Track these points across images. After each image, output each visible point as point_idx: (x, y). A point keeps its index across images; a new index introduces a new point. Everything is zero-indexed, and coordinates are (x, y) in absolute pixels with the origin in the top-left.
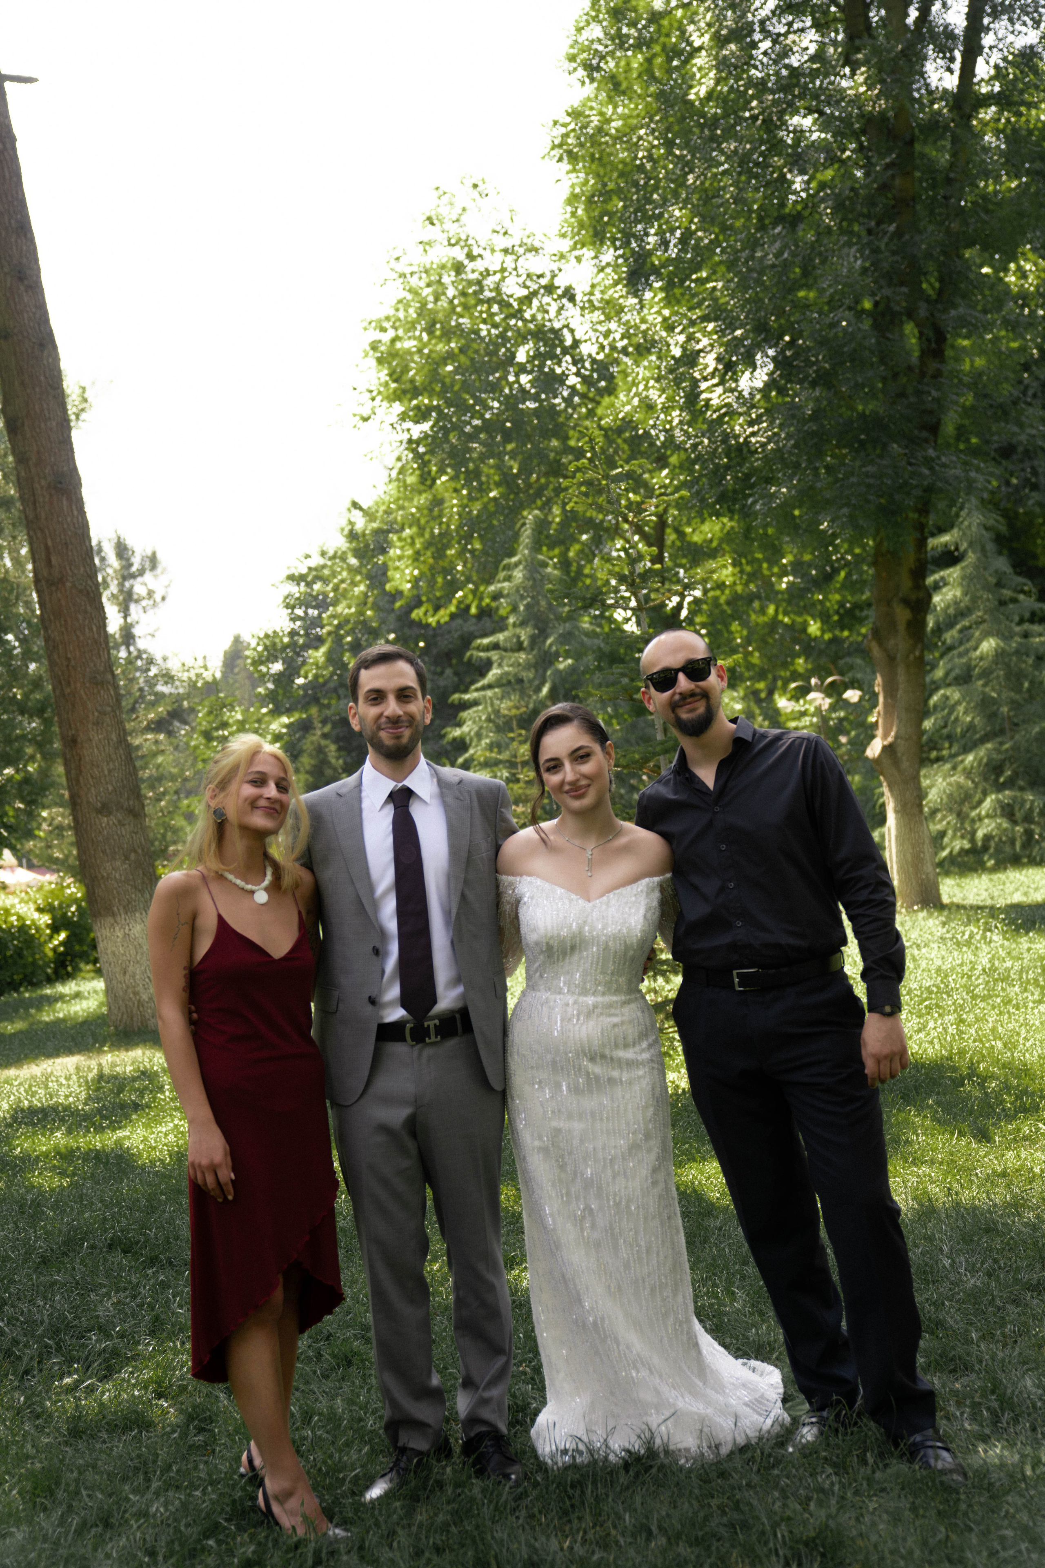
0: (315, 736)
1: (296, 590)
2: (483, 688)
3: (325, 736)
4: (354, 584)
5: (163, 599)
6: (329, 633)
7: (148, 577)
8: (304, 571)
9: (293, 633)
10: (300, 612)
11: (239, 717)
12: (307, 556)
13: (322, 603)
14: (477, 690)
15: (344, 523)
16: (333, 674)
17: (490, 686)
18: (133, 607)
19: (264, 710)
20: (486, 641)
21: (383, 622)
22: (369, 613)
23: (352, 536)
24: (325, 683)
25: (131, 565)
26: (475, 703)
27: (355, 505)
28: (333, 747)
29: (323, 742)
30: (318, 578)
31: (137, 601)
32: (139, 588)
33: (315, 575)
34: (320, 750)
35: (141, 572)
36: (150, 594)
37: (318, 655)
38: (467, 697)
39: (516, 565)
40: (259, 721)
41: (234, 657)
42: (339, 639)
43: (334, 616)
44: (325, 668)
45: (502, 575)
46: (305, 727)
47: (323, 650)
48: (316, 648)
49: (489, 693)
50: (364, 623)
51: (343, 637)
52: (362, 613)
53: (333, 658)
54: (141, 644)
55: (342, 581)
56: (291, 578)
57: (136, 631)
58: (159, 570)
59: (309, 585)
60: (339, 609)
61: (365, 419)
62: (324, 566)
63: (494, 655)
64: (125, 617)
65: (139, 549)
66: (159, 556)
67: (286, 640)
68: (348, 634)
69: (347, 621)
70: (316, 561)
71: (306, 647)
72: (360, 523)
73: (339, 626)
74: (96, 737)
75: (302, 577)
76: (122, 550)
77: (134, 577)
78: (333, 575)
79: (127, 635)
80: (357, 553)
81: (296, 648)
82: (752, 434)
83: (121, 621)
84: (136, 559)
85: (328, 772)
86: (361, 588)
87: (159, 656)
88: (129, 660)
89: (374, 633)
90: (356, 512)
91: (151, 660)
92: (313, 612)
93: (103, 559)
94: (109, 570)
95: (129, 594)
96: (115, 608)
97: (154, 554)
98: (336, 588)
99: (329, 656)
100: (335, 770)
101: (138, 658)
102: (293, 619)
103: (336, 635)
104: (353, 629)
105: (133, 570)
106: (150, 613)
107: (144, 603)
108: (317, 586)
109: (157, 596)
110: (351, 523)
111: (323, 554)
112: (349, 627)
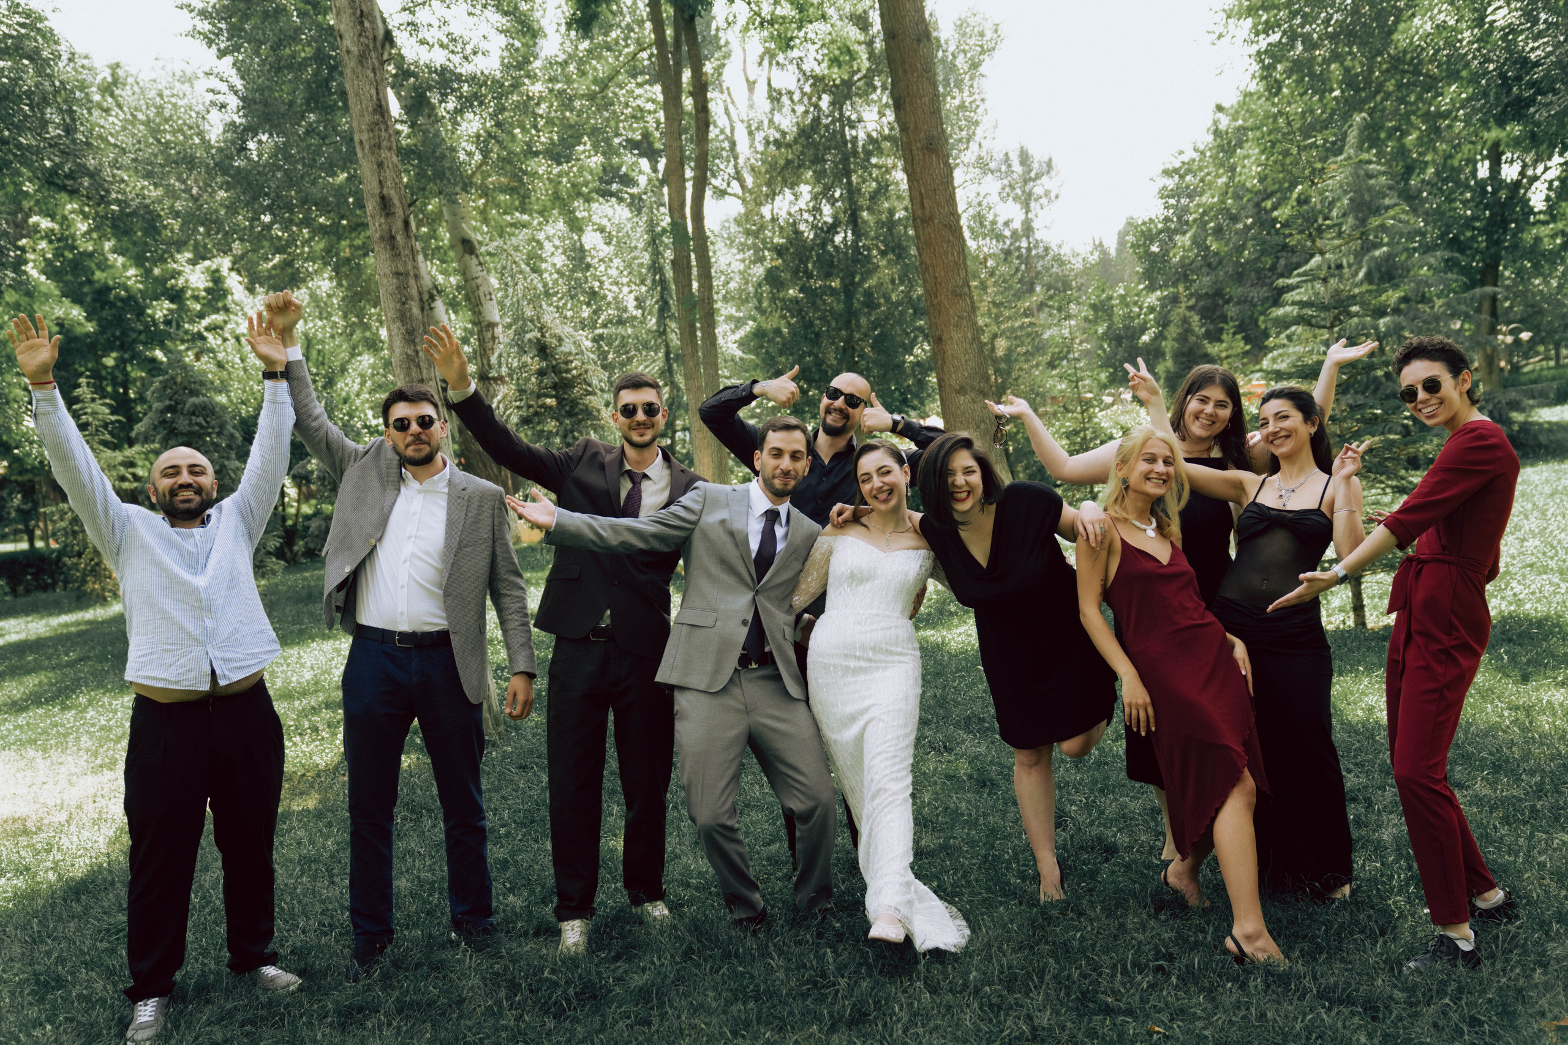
0: (1181, 310)
1: (1171, 183)
2: (1304, 274)
3: (1190, 308)
4: (1218, 176)
5: (1057, 196)
6: (1195, 220)
7: (1045, 179)
8: (1178, 165)
9: (1167, 220)
10: (1172, 201)
11: (1122, 292)
12: (1181, 153)
13: (1191, 194)
14: (1299, 275)
15: (1210, 123)
16: (1197, 255)
18: (1033, 204)
19: (1141, 287)
21: (1241, 208)
22: (1229, 201)
23: (1217, 133)
24: (1193, 262)
25: (1031, 171)
27: (1220, 108)
28: (1197, 318)
29: (1188, 314)
30: (1189, 171)
31: (1036, 200)
32: (1038, 190)
33: (1187, 169)
34: (1185, 320)
35: (1038, 176)
36: (1047, 193)
37: (1184, 240)
38: (1290, 281)
40: (1138, 295)
42: (1203, 225)
43: (1198, 206)
44: (1190, 250)
46: (1175, 300)
47: (1188, 235)
48: (1184, 233)
50: (1225, 210)
51: (1207, 223)
52: (1223, 202)
53: (1198, 242)
54: (1038, 235)
55: (1208, 174)
56: (1167, 173)
57: (1035, 224)
58: (1053, 173)
59: (1182, 177)
60: (1204, 199)
62: (1194, 160)
64: (1026, 214)
65: (1038, 156)
66: (1054, 163)
67: (1160, 226)
68: (1211, 220)
69: (1211, 209)
70: (1190, 155)
71: (1176, 231)
72: (1224, 122)
73: (1205, 213)
74: (956, 335)
75: (1176, 171)
76: (1025, 158)
77: (1034, 180)
78: (1201, 169)
79: (1028, 228)
80: (1221, 148)
81: (1169, 233)
82: (1533, 49)
83: (1023, 217)
84: (1035, 165)
85: (1192, 339)
86: (1224, 179)
87: (1053, 246)
88: (1029, 249)
89: (1235, 219)
90: (1220, 115)
91: (1047, 249)
92: (1184, 201)
93: (1009, 166)
94: (1015, 176)
95: (1030, 194)
96: (1018, 206)
97: (1050, 160)
98: (1202, 180)
99: (1195, 241)
100: (1198, 337)
101: (1036, 247)
102: (1167, 208)
103: (1201, 223)
104: (1216, 217)
105: (1033, 175)
106: (1046, 209)
107: (1042, 201)
108: (1188, 178)
109: (1053, 195)
110: (1215, 123)
111: (1195, 149)
112: (1212, 214)
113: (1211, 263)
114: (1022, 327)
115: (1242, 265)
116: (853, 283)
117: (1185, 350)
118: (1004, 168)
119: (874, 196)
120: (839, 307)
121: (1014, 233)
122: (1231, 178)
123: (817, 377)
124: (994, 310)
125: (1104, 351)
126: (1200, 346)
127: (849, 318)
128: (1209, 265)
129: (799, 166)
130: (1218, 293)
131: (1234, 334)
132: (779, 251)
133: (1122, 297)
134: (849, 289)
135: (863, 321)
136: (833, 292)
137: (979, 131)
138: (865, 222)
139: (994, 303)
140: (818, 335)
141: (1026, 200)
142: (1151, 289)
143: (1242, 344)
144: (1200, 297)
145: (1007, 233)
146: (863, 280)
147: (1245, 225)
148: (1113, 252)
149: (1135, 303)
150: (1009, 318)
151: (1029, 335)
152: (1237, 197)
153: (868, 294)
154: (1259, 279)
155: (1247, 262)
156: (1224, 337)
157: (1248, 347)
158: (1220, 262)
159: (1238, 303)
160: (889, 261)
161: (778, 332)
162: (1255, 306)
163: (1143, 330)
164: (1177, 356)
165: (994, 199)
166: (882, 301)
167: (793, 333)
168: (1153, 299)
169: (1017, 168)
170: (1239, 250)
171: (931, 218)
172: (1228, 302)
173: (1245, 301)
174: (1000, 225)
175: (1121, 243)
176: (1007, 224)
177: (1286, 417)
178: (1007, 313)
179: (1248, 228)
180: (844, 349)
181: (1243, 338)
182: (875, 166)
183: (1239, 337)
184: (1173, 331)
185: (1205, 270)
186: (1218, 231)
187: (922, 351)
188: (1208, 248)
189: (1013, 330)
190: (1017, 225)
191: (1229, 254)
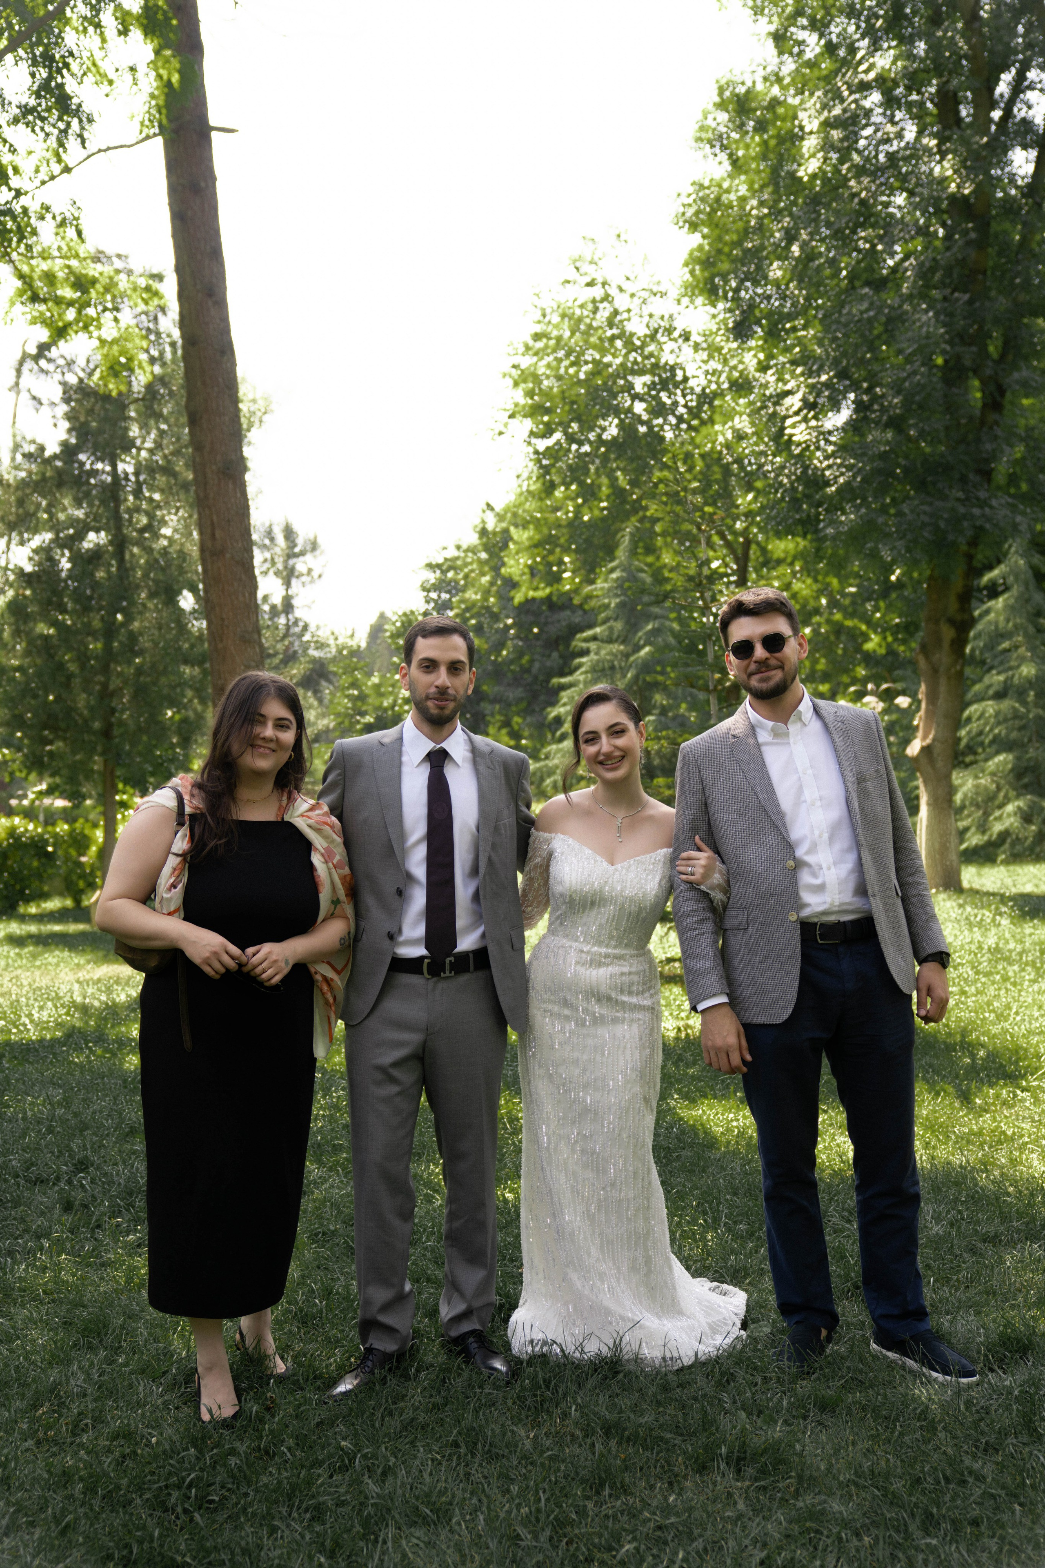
1: (433, 577)
4: (483, 574)
5: (320, 576)
7: (308, 557)
8: (441, 560)
10: (434, 595)
11: (377, 682)
12: (445, 549)
13: (453, 589)
15: (477, 521)
18: (294, 582)
20: (587, 633)
21: (503, 608)
22: (492, 600)
23: (483, 532)
25: (295, 545)
26: (572, 685)
27: (489, 507)
30: (451, 568)
31: (298, 577)
32: (300, 565)
33: (450, 565)
35: (302, 553)
36: (310, 571)
38: (565, 681)
40: (393, 687)
41: (376, 631)
43: (462, 601)
50: (488, 608)
51: (468, 619)
52: (487, 600)
54: (298, 613)
55: (472, 571)
56: (431, 566)
57: (295, 602)
58: (317, 553)
59: (444, 572)
60: (467, 595)
62: (457, 558)
63: (593, 645)
64: (287, 590)
65: (303, 533)
66: (319, 541)
68: (472, 617)
69: (474, 604)
70: (452, 553)
72: (491, 522)
73: (467, 609)
75: (439, 566)
76: (289, 533)
77: (298, 556)
78: (466, 565)
79: (288, 606)
80: (486, 548)
82: (827, 467)
83: (284, 593)
84: (300, 541)
86: (487, 578)
87: (312, 624)
88: (288, 627)
89: (495, 617)
90: (488, 512)
91: (306, 628)
92: (445, 596)
93: (272, 539)
94: (277, 549)
95: (292, 570)
96: (279, 581)
97: (315, 538)
98: (466, 577)
101: (295, 625)
102: (428, 602)
104: (478, 614)
105: (297, 550)
106: (308, 587)
107: (304, 579)
108: (450, 575)
109: (315, 574)
110: (483, 522)
111: (458, 547)
112: (475, 610)
115: (500, 664)
118: (266, 541)
121: (273, 607)
122: (495, 578)
127: (107, 661)
129: (57, 487)
132: (27, 579)
134: (110, 629)
135: (123, 667)
138: (133, 558)
140: (69, 678)
141: (288, 576)
145: (266, 608)
146: (126, 622)
147: (506, 625)
148: (364, 645)
152: (501, 595)
153: (132, 638)
154: (516, 679)
155: (504, 662)
161: (21, 671)
162: (513, 705)
169: (281, 542)
170: (499, 647)
171: (223, 551)
173: (500, 700)
175: (374, 635)
176: (265, 598)
179: (507, 628)
186: (479, 630)
190: (277, 600)
191: (489, 653)
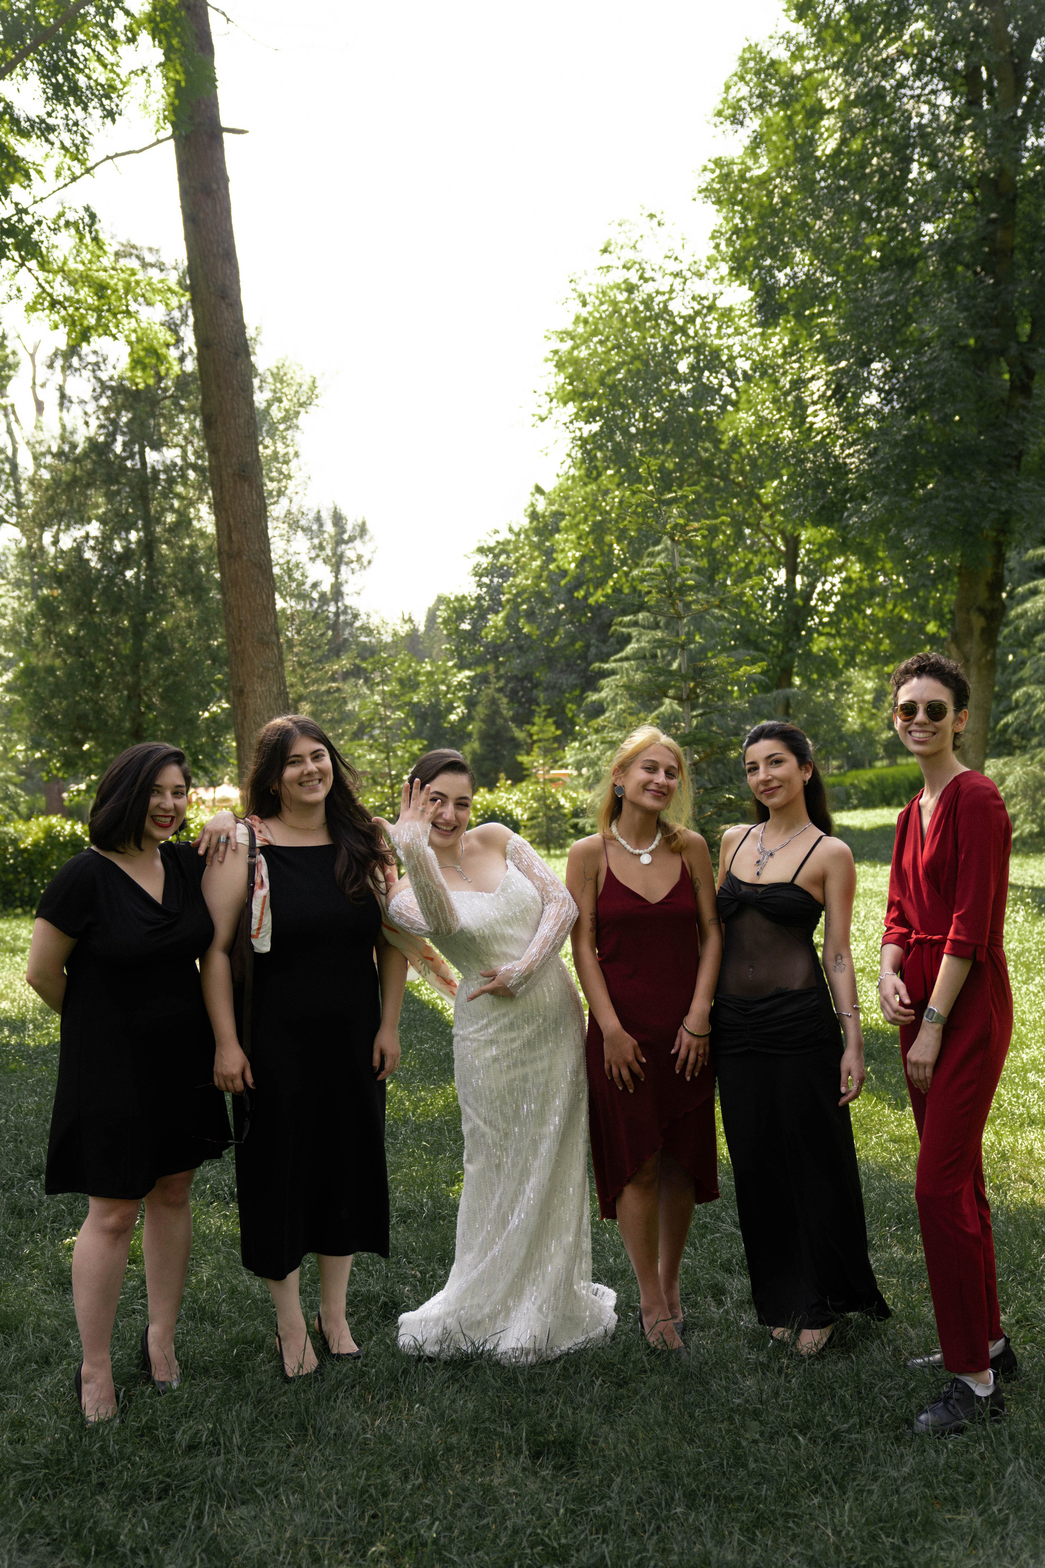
0: (490, 691)
1: (485, 561)
2: (621, 660)
3: (500, 690)
4: (533, 559)
5: (369, 562)
6: (508, 601)
7: (357, 543)
8: (493, 544)
9: (479, 598)
10: (486, 580)
11: (429, 668)
12: (496, 532)
13: (505, 574)
14: (616, 661)
15: (527, 504)
16: (509, 637)
17: (627, 659)
18: (343, 568)
19: (450, 664)
20: (627, 619)
21: (555, 593)
22: (543, 585)
23: (534, 515)
24: (504, 644)
25: (344, 532)
26: (613, 672)
27: (538, 489)
28: (505, 700)
29: (497, 695)
30: (503, 551)
31: (347, 564)
32: (350, 553)
33: (502, 549)
34: (494, 702)
35: (351, 539)
36: (359, 558)
37: (496, 620)
38: (606, 666)
39: (659, 553)
40: (446, 672)
41: (434, 615)
42: (516, 607)
43: (512, 586)
44: (503, 630)
45: (646, 560)
46: (483, 680)
47: (501, 615)
48: (497, 612)
49: (626, 665)
50: (539, 593)
51: (520, 604)
52: (537, 585)
53: (511, 624)
54: (348, 601)
55: (523, 555)
56: (481, 550)
57: (345, 589)
58: (367, 538)
59: (496, 557)
60: (518, 581)
61: (542, 419)
62: (509, 542)
63: (634, 632)
64: (336, 578)
65: (352, 519)
66: (368, 525)
67: (473, 603)
68: (523, 603)
69: (524, 591)
70: (504, 536)
71: (489, 610)
72: (541, 505)
73: (518, 595)
74: (260, 688)
75: (491, 550)
76: (338, 519)
77: (346, 542)
78: (516, 549)
79: (337, 593)
80: (537, 531)
81: (480, 613)
82: (848, 456)
83: (333, 580)
84: (349, 527)
85: (500, 721)
86: (538, 563)
87: (362, 612)
88: (337, 614)
89: (548, 603)
90: (537, 496)
91: (355, 616)
92: (497, 581)
93: (321, 525)
94: (326, 536)
95: (341, 556)
96: (328, 568)
97: (364, 524)
98: (517, 562)
99: (507, 620)
100: (506, 720)
101: (345, 612)
102: (480, 585)
103: (514, 603)
104: (529, 599)
105: (346, 537)
106: (357, 574)
107: (354, 565)
108: (503, 558)
109: (365, 561)
110: (533, 505)
111: (511, 530)
112: (525, 596)
113: (522, 645)
114: (328, 692)
115: (552, 650)
116: (144, 623)
117: (493, 732)
118: (315, 527)
119: (174, 529)
120: (126, 649)
121: (323, 595)
122: (546, 563)
123: (94, 726)
124: (299, 671)
125: (409, 728)
126: (508, 729)
127: (137, 661)
128: (520, 648)
129: (89, 486)
130: (529, 677)
131: (546, 717)
132: (59, 579)
133: (430, 674)
134: (139, 629)
135: (154, 667)
136: (120, 632)
137: (291, 485)
138: (162, 556)
139: (300, 663)
140: (98, 678)
141: (337, 562)
142: (461, 667)
143: (553, 728)
144: (509, 680)
145: (315, 595)
146: (156, 622)
147: (557, 610)
148: (422, 629)
149: (443, 682)
150: (315, 681)
151: (336, 700)
152: (551, 580)
153: (161, 637)
154: (568, 665)
155: (557, 649)
156: (537, 720)
157: (559, 732)
158: (530, 647)
159: (546, 689)
160: (187, 603)
161: (51, 670)
162: (564, 692)
163: (450, 709)
164: (484, 737)
165: (304, 559)
166: (176, 645)
167: (70, 675)
168: (464, 675)
169: (329, 528)
170: (551, 633)
171: (239, 554)
172: (536, 686)
173: (554, 687)
174: (307, 586)
175: (432, 617)
176: (315, 585)
177: (779, 762)
178: (314, 675)
179: (559, 613)
180: (129, 697)
181: (555, 723)
182: (179, 496)
183: (550, 721)
184: (481, 711)
185: (516, 652)
186: (530, 615)
187: (219, 707)
188: (520, 630)
189: (317, 694)
190: (326, 587)
191: (541, 638)
